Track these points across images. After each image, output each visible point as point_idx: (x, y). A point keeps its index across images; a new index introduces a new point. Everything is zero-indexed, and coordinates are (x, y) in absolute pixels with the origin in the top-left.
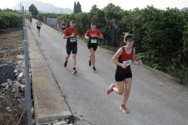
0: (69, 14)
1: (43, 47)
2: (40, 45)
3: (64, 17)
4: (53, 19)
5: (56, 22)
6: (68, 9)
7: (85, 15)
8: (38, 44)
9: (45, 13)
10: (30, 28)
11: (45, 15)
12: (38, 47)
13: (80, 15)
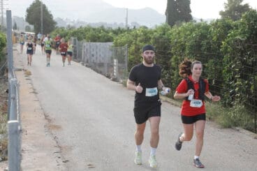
1: (67, 135)
2: (58, 127)
3: (137, 36)
4: (98, 44)
5: (110, 54)
7: (204, 30)
8: (51, 125)
9: (78, 27)
10: (28, 74)
11: (74, 34)
12: (52, 134)
13: (186, 30)
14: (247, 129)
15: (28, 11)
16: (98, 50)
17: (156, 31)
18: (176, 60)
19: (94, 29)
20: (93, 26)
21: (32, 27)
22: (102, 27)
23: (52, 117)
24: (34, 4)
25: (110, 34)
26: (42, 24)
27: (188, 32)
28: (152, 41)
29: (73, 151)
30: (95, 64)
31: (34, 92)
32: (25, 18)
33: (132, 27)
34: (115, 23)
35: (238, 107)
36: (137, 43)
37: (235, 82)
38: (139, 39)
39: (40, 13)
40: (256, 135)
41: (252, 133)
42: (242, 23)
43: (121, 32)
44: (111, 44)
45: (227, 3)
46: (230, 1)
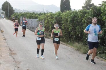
0: (54, 12)
1: (18, 57)
2: (15, 54)
3: (48, 16)
4: (32, 19)
7: (76, 13)
8: (12, 53)
9: (24, 12)
10: (3, 32)
11: (22, 15)
12: (12, 57)
13: (68, 14)
15: (2, 6)
16: (32, 22)
17: (56, 14)
18: (64, 26)
19: (30, 13)
20: (30, 12)
21: (4, 12)
22: (34, 12)
23: (12, 50)
24: (5, 3)
25: (37, 15)
26: (8, 11)
27: (69, 15)
28: (54, 18)
29: (21, 64)
30: (30, 27)
31: (5, 39)
32: (1, 8)
33: (46, 13)
34: (39, 11)
36: (48, 19)
38: (49, 17)
39: (8, 6)
42: (91, 11)
43: (42, 15)
44: (37, 19)
45: (85, 3)
46: (86, 2)
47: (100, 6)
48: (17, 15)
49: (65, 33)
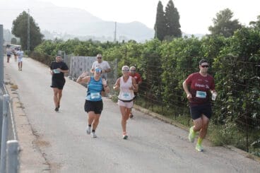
2: (47, 144)
3: (126, 50)
4: (86, 58)
6: (138, 26)
7: (195, 46)
8: (39, 141)
9: (65, 40)
10: (15, 88)
11: (62, 47)
12: (40, 151)
13: (177, 46)
14: (239, 148)
15: (14, 23)
17: (146, 47)
18: (167, 75)
19: (82, 43)
20: (81, 40)
21: (18, 39)
22: (90, 40)
23: (39, 133)
25: (99, 48)
27: (179, 49)
28: (142, 56)
29: (62, 169)
31: (21, 107)
32: (11, 30)
33: (120, 42)
34: (104, 37)
35: (230, 125)
36: (127, 57)
37: (227, 99)
38: (128, 54)
39: (27, 25)
40: (248, 154)
41: (244, 152)
42: (234, 40)
43: (110, 46)
45: (216, 18)
46: (220, 17)
47: (252, 26)
48: (50, 46)
49: (169, 92)
